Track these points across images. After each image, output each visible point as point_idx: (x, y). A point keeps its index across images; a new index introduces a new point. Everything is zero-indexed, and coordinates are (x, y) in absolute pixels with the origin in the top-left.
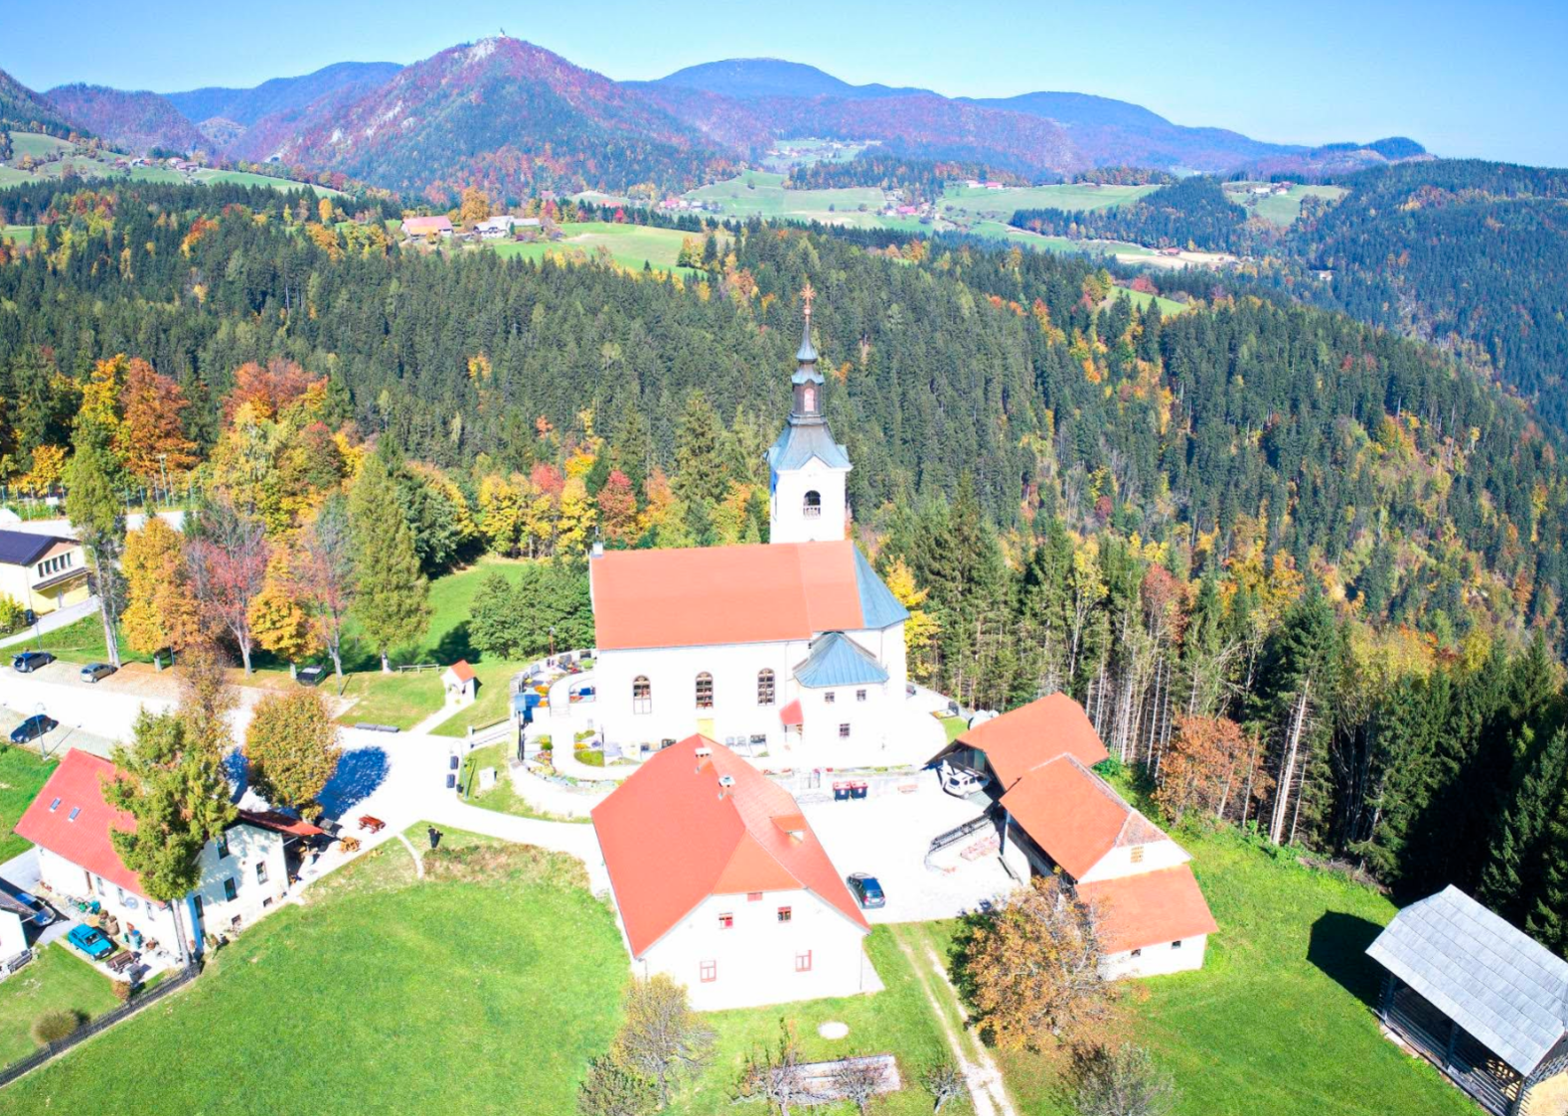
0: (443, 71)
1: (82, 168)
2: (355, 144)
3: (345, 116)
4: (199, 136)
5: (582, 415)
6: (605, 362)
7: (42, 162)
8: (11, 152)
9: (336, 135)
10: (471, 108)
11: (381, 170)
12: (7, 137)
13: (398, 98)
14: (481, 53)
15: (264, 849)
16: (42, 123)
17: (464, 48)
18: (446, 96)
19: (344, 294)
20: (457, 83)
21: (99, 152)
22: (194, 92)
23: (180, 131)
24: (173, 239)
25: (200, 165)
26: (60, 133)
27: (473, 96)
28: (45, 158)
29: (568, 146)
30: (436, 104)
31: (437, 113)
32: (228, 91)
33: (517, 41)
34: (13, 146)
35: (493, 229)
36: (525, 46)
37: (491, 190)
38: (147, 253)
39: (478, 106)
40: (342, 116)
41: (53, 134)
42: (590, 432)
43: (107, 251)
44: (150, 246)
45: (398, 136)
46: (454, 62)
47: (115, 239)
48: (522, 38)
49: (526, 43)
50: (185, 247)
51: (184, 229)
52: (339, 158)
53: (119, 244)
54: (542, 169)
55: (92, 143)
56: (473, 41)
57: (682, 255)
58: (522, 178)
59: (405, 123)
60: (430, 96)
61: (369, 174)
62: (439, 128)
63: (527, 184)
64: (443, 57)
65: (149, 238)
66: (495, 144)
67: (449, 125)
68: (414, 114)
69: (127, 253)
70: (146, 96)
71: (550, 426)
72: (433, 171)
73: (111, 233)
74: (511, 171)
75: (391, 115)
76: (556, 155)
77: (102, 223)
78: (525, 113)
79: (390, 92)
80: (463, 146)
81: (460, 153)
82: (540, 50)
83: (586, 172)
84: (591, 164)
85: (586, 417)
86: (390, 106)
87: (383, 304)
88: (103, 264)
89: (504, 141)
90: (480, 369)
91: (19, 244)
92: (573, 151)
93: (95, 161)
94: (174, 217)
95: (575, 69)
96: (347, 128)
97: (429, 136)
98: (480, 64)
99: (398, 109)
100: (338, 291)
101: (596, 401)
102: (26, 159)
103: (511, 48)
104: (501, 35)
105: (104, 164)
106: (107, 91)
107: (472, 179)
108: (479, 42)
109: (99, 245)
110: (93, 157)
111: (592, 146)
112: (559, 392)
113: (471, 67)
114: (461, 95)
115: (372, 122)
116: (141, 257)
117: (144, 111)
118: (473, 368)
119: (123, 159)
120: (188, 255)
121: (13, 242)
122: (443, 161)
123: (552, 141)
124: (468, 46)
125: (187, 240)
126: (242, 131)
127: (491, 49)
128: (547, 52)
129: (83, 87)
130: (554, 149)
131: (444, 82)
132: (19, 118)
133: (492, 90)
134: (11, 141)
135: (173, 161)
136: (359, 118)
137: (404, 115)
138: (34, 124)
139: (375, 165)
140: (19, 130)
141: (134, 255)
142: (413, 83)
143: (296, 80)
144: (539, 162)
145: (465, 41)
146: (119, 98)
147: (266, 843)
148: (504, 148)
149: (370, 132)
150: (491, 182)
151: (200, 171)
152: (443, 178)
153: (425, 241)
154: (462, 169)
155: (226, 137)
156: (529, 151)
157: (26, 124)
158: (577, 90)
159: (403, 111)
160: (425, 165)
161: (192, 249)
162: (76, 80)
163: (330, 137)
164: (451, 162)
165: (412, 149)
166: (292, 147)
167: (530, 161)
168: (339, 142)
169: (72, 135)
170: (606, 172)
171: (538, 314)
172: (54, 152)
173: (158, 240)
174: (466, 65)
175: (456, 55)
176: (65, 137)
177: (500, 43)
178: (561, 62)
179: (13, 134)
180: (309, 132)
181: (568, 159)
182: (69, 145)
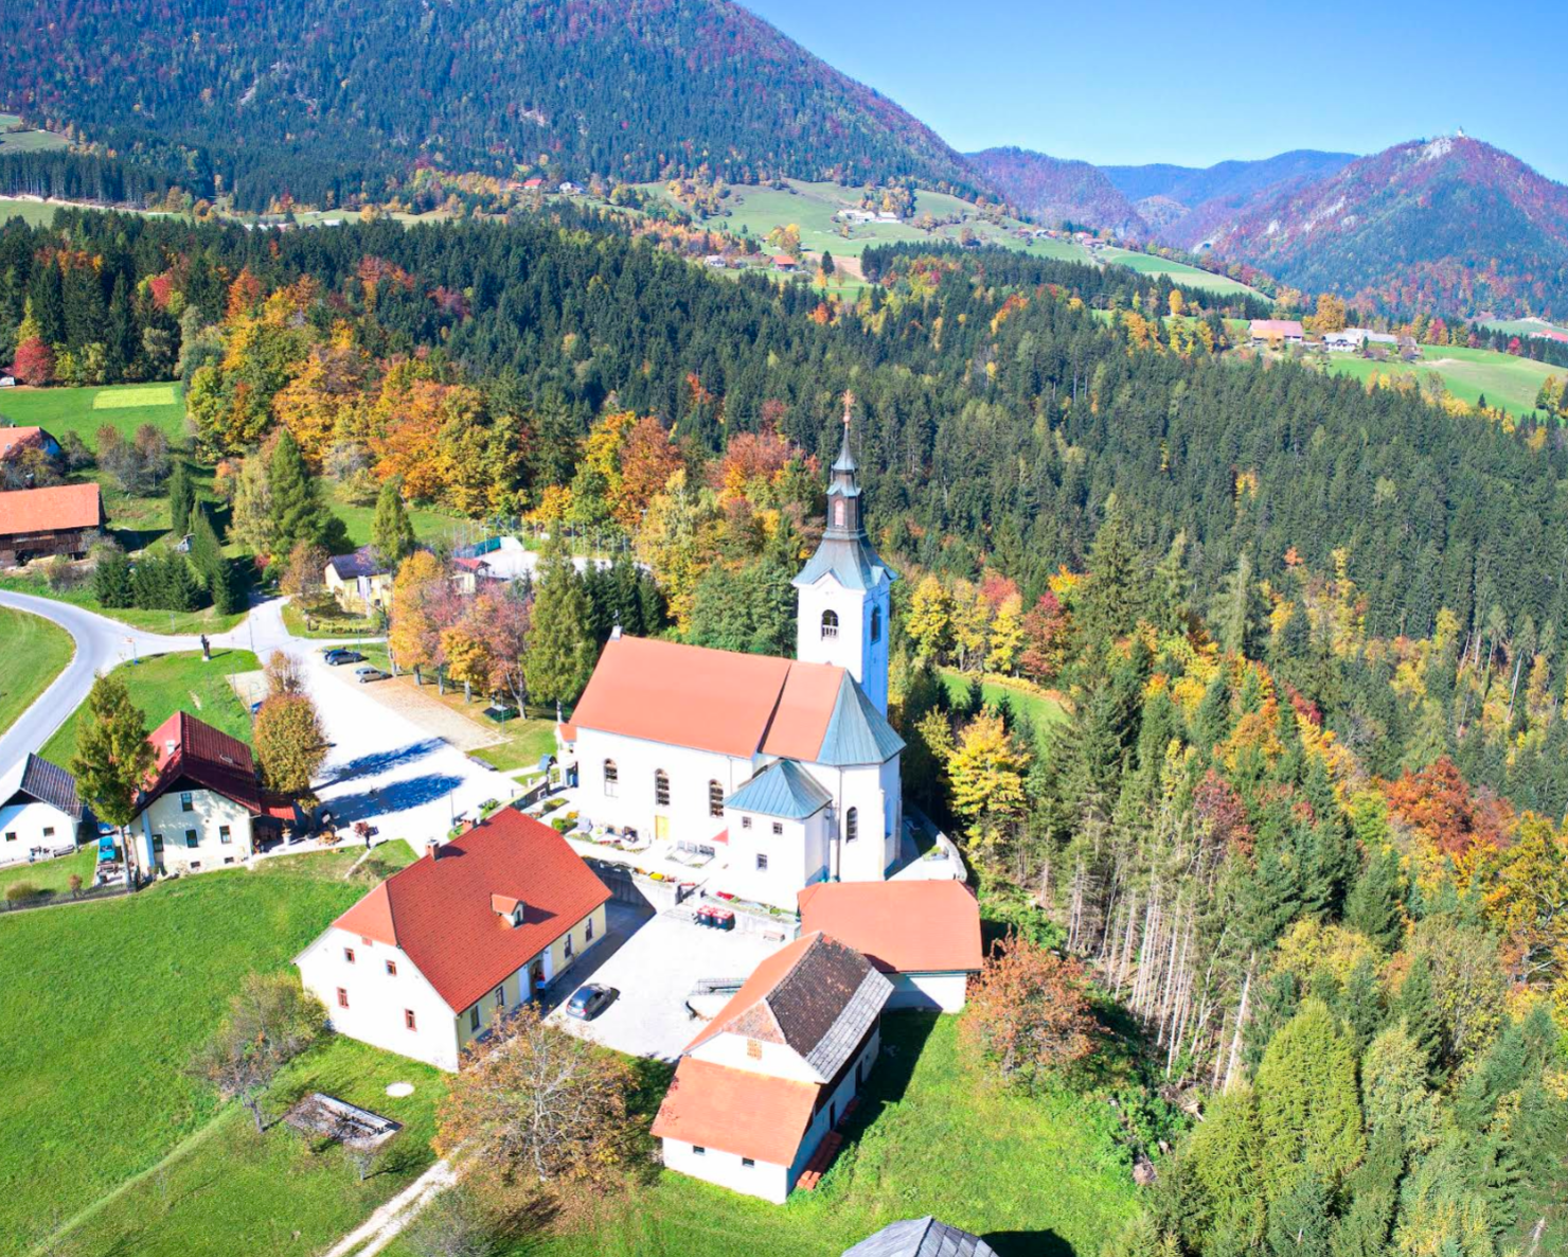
0: (1394, 168)
1: (982, 233)
2: (1291, 238)
3: (1285, 207)
4: (1132, 213)
5: (1334, 553)
6: (1378, 498)
7: (943, 223)
8: (914, 209)
9: (1273, 227)
10: (1416, 211)
11: (1312, 269)
12: (911, 194)
13: (1341, 193)
14: (1435, 151)
15: (229, 816)
16: (950, 184)
17: (1419, 145)
18: (1392, 196)
19: (1127, 390)
20: (1405, 183)
21: (1005, 219)
22: (1144, 167)
23: (1112, 205)
24: (986, 313)
25: (1109, 243)
26: (968, 195)
27: (1419, 199)
28: (947, 220)
29: (1518, 264)
30: (1380, 203)
31: (1379, 214)
32: (1180, 169)
33: (1478, 142)
34: (916, 204)
35: (1342, 342)
36: (1486, 149)
37: (1424, 304)
38: (958, 325)
39: (1424, 210)
40: (1283, 209)
41: (960, 196)
42: (1341, 573)
43: (921, 318)
44: (962, 318)
45: (1336, 235)
46: (1405, 159)
47: (930, 306)
48: (1483, 139)
49: (1487, 145)
50: (994, 323)
51: (998, 303)
52: (1273, 251)
53: (934, 312)
54: (1485, 287)
55: (1000, 209)
56: (1428, 138)
57: (1541, 395)
58: (1461, 295)
59: (1346, 221)
60: (1376, 194)
61: (1300, 272)
62: (1379, 230)
63: (1465, 302)
64: (1395, 153)
65: (962, 310)
66: (1435, 254)
67: (1390, 228)
68: (1356, 212)
69: (938, 323)
70: (1080, 166)
71: (1300, 560)
72: (1366, 276)
73: (928, 299)
74: (1449, 286)
75: (1332, 210)
76: (1501, 272)
77: (924, 289)
78: (1473, 222)
79: (1333, 186)
80: (1402, 252)
81: (1395, 259)
82: (1503, 155)
83: (1532, 296)
84: (1538, 288)
85: (1339, 556)
86: (1332, 201)
87: (1166, 405)
88: (914, 329)
89: (1448, 251)
90: (1247, 488)
91: (845, 301)
92: (1521, 271)
93: (998, 227)
94: (991, 291)
95: (1541, 179)
96: (1284, 220)
97: (1367, 238)
98: (1433, 163)
99: (1340, 205)
100: (1122, 386)
101: (1353, 541)
102: (926, 218)
103: (1468, 149)
104: (1460, 134)
105: (1007, 232)
106: (1040, 157)
107: (1404, 290)
108: (1435, 140)
109: (914, 311)
110: (996, 223)
111: (1543, 267)
112: (1315, 524)
113: (1424, 166)
114: (1408, 196)
115: (1312, 216)
116: (951, 325)
117: (1077, 181)
118: (1240, 485)
119: (1028, 228)
120: (994, 330)
121: (839, 298)
122: (1379, 267)
123: (1498, 257)
124: (1423, 142)
125: (998, 315)
126: (1184, 212)
127: (1448, 148)
128: (1510, 157)
129: (1017, 151)
130: (1500, 267)
131: (1392, 180)
132: (927, 176)
133: (1441, 194)
134: (915, 199)
135: (1080, 235)
136: (1299, 210)
137: (1345, 212)
138: (942, 184)
139: (1308, 263)
140: (926, 189)
141: (945, 325)
142: (1359, 178)
143: (1253, 164)
144: (1481, 278)
145: (1419, 138)
146: (1052, 166)
147: (232, 812)
148: (1446, 259)
149: (1308, 227)
150: (1425, 295)
151: (1106, 248)
152: (1375, 285)
153: (1266, 346)
154: (1397, 277)
155: (1167, 217)
156: (1472, 265)
157: (933, 182)
158: (1538, 204)
159: (1345, 208)
160: (1359, 269)
161: (1000, 325)
162: (1010, 143)
163: (1266, 228)
164: (1387, 268)
165: (1347, 251)
166: (1226, 235)
167: (1472, 276)
168: (1275, 235)
169: (980, 198)
170: (1554, 298)
171: (1319, 436)
172: (957, 215)
173: (971, 312)
174: (1418, 164)
175: (1409, 152)
176: (973, 200)
177: (1458, 142)
178: (1525, 170)
179: (918, 193)
180: (1245, 221)
181: (1515, 279)
182: (973, 209)
